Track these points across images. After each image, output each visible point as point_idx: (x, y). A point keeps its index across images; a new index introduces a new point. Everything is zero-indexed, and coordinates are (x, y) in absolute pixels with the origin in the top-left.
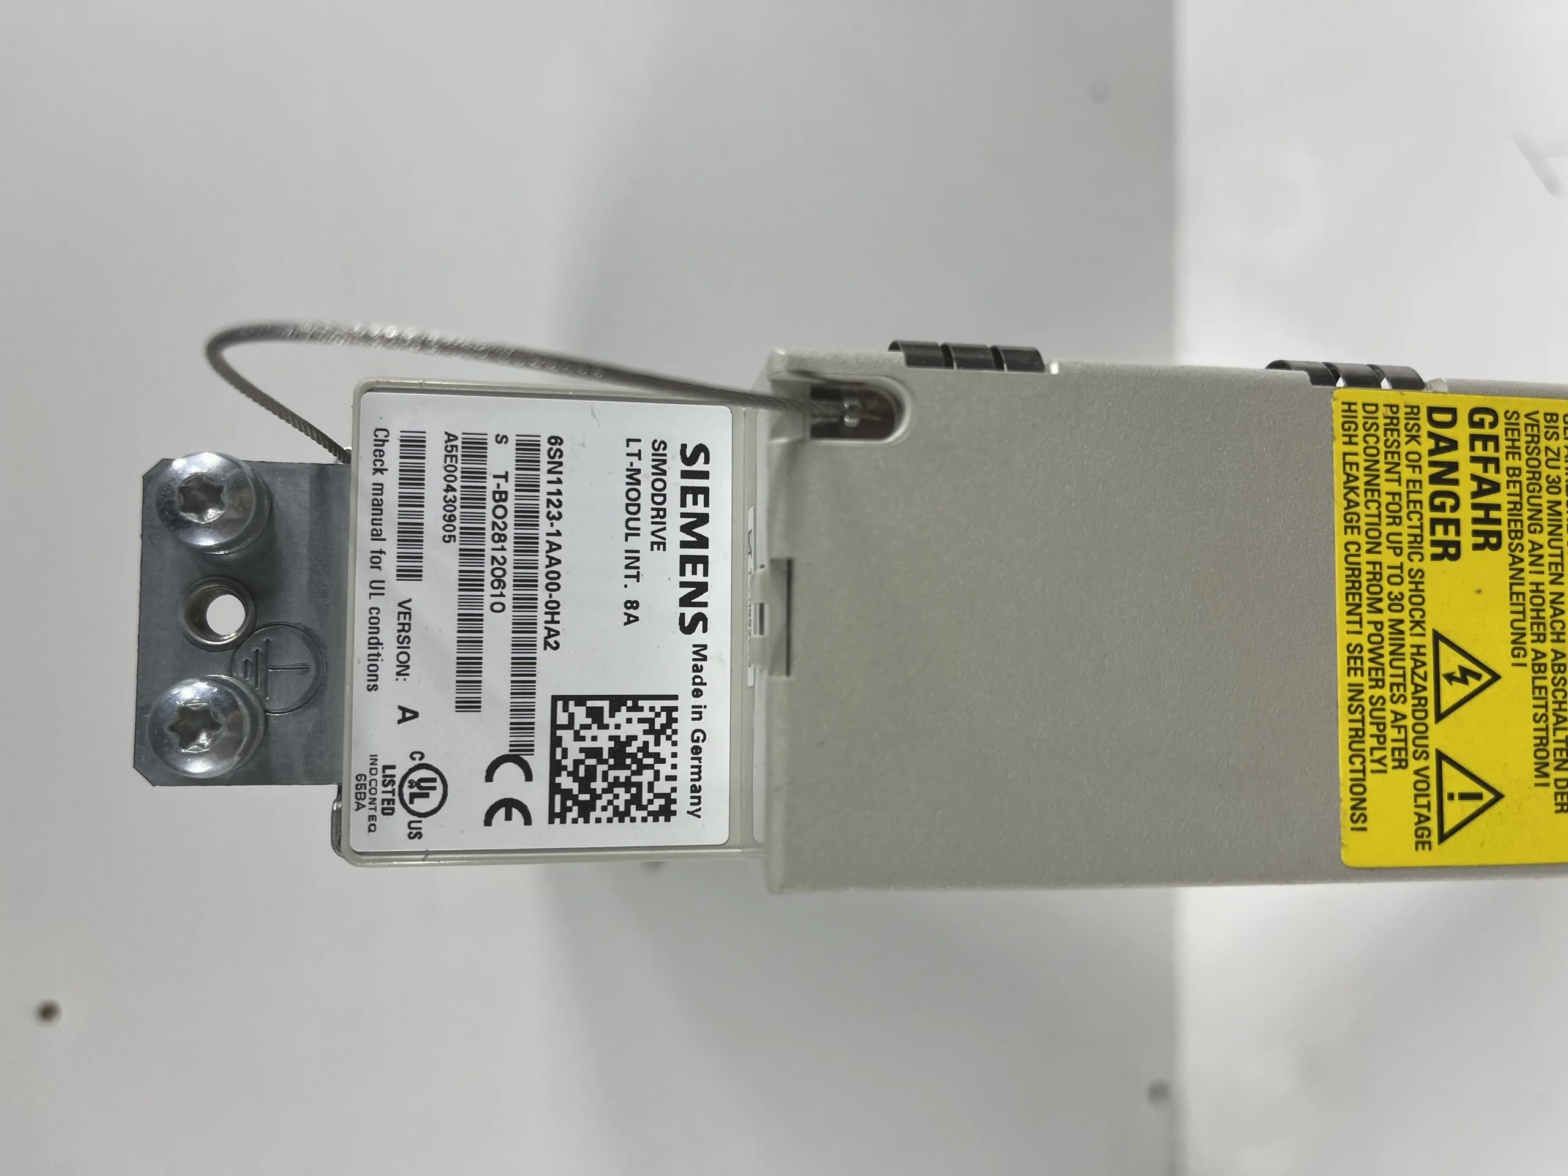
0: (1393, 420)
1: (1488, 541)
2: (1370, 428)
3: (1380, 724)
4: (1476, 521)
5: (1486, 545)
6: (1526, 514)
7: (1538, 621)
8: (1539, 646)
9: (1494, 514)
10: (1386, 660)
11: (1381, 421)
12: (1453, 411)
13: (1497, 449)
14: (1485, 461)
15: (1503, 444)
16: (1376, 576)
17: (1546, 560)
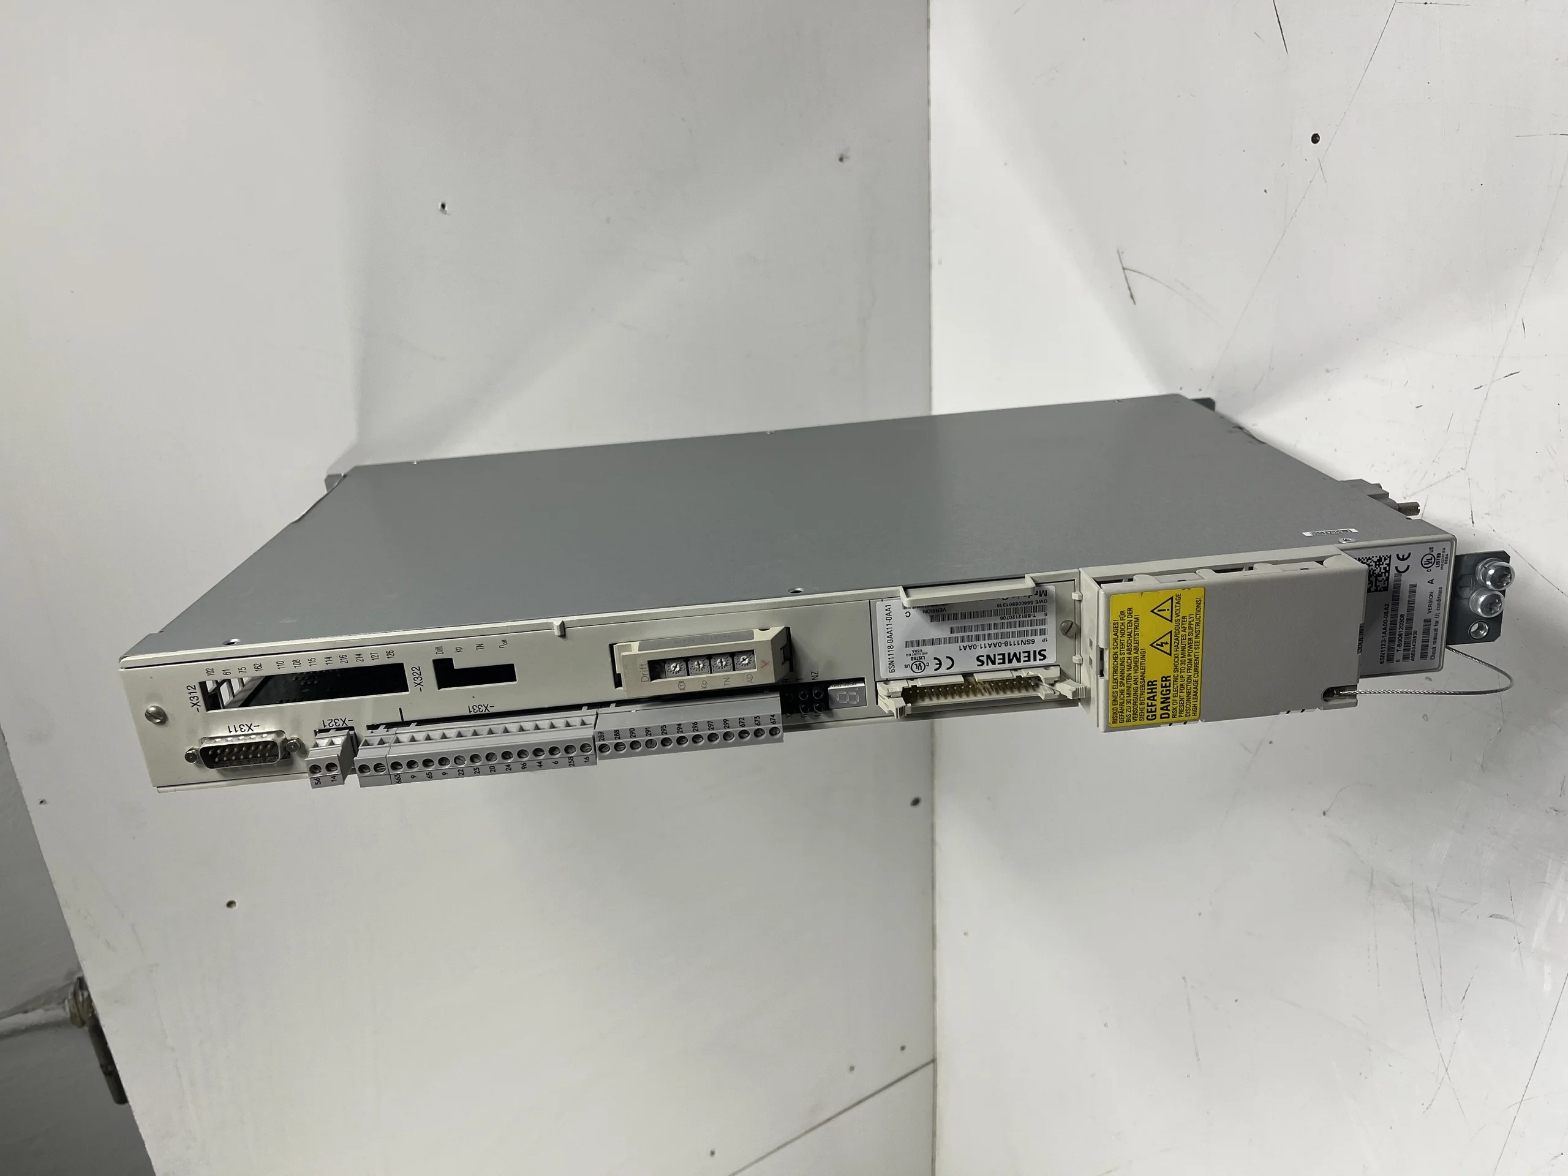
0: (1181, 712)
2: (1188, 710)
3: (1190, 628)
4: (1156, 688)
5: (1152, 682)
6: (1139, 692)
7: (1136, 663)
8: (1137, 655)
9: (1150, 691)
10: (1187, 646)
12: (1161, 718)
13: (1148, 709)
14: (1152, 705)
15: (1145, 711)
16: (1189, 669)
17: (1133, 680)
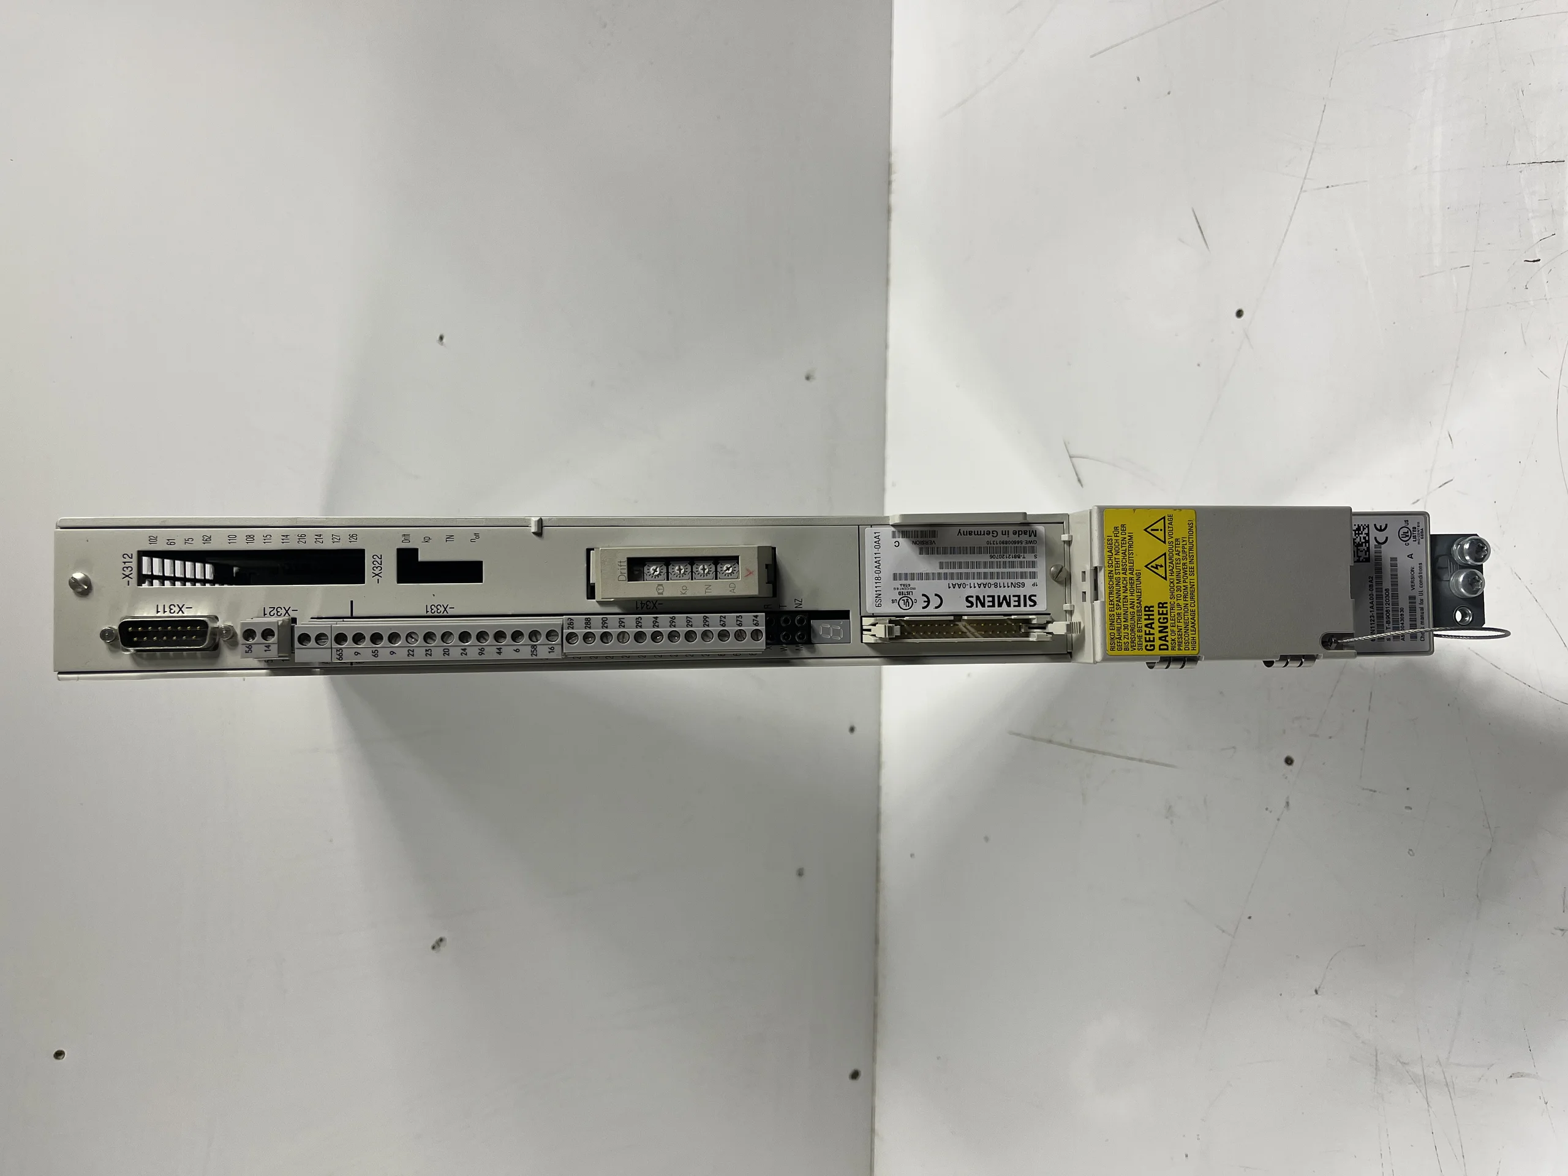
0: (1179, 646)
1: (1149, 609)
2: (1187, 643)
3: (1184, 552)
4: (1153, 615)
5: (1149, 608)
6: (1136, 618)
7: (1132, 584)
8: (1132, 576)
9: (1147, 617)
10: (1182, 571)
11: (1184, 644)
12: (1160, 649)
13: (1146, 638)
14: (1149, 634)
15: (1143, 640)
16: (1185, 597)
17: (1129, 603)
